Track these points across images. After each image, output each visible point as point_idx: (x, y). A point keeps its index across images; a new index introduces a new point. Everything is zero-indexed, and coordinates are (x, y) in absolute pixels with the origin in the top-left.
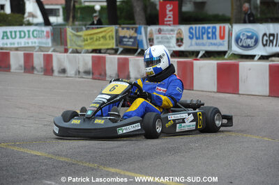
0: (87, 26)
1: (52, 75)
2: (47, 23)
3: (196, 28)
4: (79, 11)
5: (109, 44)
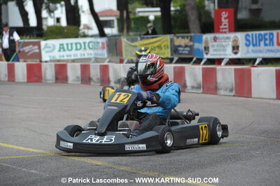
0: (142, 36)
2: (102, 34)
3: (252, 35)
4: (133, 22)
5: (164, 54)
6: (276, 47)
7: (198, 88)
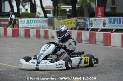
0: (63, 18)
1: (48, 39)
4: (60, 12)
5: (73, 26)
6: (122, 24)
7: (87, 41)
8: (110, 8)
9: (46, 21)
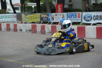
1: (17, 32)
4: (26, 8)
5: (38, 20)
6: (77, 18)
7: (50, 33)
8: (68, 5)
9: (15, 16)
